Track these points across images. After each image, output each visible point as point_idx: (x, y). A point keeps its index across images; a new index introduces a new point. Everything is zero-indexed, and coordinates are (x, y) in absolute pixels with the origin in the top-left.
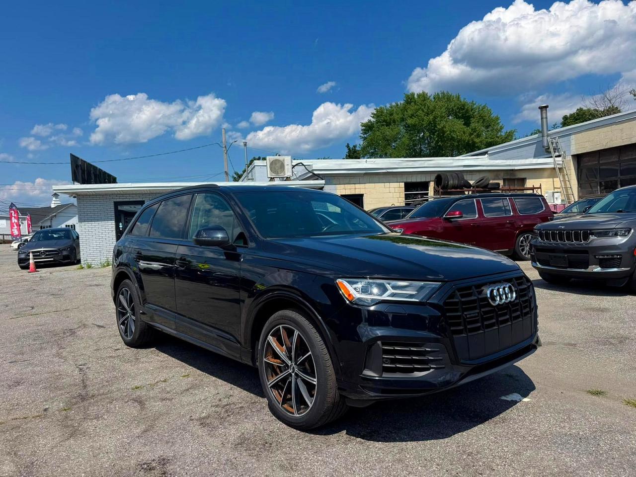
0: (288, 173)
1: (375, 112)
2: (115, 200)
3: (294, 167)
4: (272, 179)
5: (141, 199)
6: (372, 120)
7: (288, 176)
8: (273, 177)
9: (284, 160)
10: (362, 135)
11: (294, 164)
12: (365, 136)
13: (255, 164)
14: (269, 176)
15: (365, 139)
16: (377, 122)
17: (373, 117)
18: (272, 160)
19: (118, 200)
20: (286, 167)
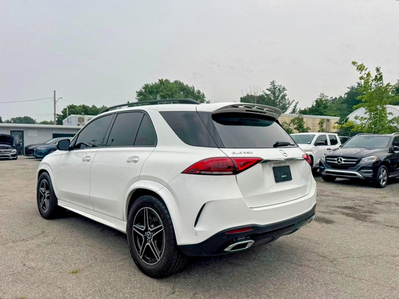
1: (144, 86)
2: (11, 130)
5: (22, 130)
6: (142, 89)
8: (79, 124)
9: (84, 117)
10: (137, 98)
12: (139, 98)
14: (77, 124)
15: (139, 99)
16: (146, 91)
17: (143, 89)
18: (79, 117)
19: (12, 130)
20: (85, 120)
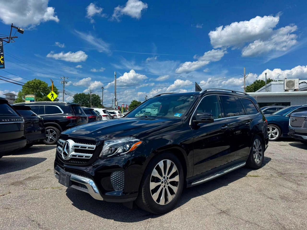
0: (296, 87)
3: (299, 84)
4: (286, 90)
7: (297, 89)
8: (287, 89)
9: (294, 81)
11: (300, 82)
13: (272, 83)
14: (285, 89)
18: (287, 81)
20: (296, 84)
